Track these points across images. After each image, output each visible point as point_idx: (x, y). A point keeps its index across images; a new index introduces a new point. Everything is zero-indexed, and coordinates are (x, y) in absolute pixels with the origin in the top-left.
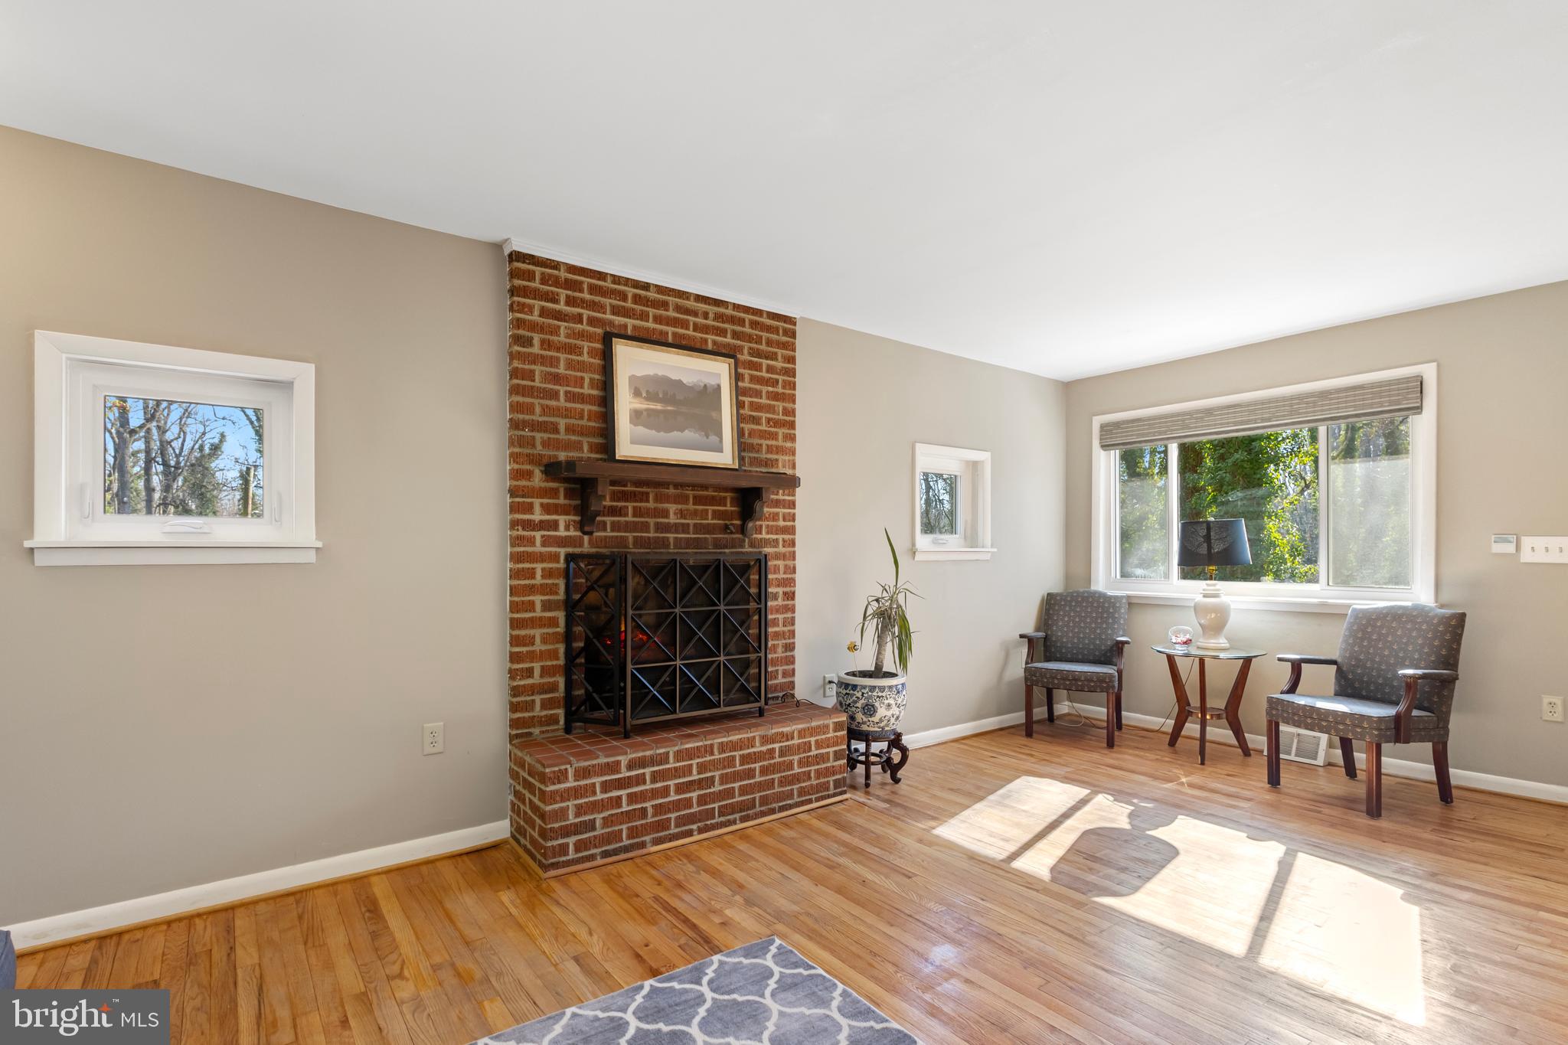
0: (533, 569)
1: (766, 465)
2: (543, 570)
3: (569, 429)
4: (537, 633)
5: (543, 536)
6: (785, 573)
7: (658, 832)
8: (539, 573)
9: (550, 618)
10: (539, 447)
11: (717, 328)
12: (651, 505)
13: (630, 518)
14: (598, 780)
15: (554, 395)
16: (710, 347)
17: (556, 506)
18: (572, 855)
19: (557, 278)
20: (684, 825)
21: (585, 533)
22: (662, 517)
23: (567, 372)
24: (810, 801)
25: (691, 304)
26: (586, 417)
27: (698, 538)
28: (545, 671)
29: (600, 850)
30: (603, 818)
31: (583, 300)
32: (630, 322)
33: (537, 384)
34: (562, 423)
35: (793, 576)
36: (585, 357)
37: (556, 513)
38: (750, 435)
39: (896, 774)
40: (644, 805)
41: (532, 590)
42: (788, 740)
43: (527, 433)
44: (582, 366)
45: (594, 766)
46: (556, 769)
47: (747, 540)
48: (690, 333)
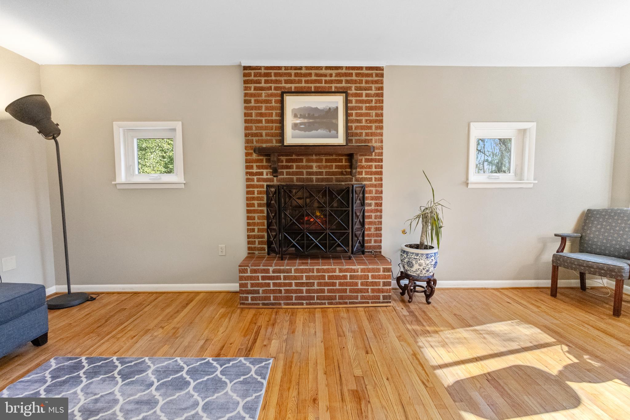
0: (254, 191)
1: (365, 142)
2: (258, 191)
3: (267, 135)
4: (256, 215)
5: (257, 178)
6: (376, 194)
7: (287, 300)
8: (256, 192)
9: (261, 210)
10: (255, 143)
11: (337, 80)
12: (304, 163)
13: (294, 170)
14: (260, 275)
15: (261, 121)
16: (333, 90)
17: (262, 166)
18: (250, 301)
19: (260, 73)
20: (300, 300)
21: (274, 176)
22: (310, 169)
23: (266, 111)
24: (368, 303)
25: (323, 71)
26: (274, 129)
27: (328, 178)
28: (259, 230)
29: (261, 302)
30: (263, 290)
31: (272, 80)
32: (293, 86)
33: (254, 118)
34: (264, 132)
35: (381, 195)
36: (273, 104)
37: (263, 169)
38: (356, 129)
39: (429, 299)
40: (281, 288)
41: (253, 199)
42: (354, 272)
43: (250, 138)
44: (272, 108)
45: (258, 269)
46: (243, 268)
47: (354, 178)
48: (323, 85)
